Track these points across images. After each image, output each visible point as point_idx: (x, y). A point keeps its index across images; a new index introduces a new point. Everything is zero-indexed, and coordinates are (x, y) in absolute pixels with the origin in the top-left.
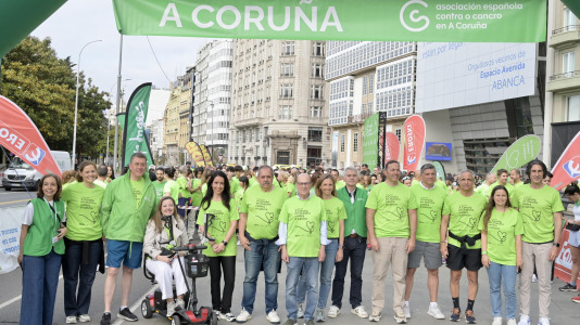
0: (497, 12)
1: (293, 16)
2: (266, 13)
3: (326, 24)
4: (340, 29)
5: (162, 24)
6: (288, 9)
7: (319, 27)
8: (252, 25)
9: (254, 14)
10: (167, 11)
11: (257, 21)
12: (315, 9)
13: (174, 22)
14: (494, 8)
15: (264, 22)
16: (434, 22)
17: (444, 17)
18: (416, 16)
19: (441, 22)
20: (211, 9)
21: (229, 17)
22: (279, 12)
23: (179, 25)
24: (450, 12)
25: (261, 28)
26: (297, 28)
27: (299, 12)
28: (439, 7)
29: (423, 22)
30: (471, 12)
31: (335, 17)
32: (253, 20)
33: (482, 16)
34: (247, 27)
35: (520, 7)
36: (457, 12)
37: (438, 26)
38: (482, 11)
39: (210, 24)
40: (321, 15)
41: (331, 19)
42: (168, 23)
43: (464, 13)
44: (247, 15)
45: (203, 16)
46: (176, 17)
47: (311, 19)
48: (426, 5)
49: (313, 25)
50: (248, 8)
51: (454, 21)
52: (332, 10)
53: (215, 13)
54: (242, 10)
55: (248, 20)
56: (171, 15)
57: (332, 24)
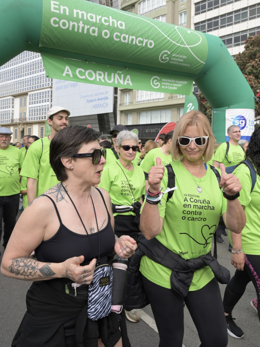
0: (180, 84)
1: (114, 77)
2: (104, 75)
3: (126, 82)
4: (131, 85)
5: (64, 75)
6: (113, 74)
7: (124, 83)
8: (100, 79)
9: (100, 75)
10: (66, 69)
11: (101, 78)
12: (122, 76)
13: (69, 75)
14: (179, 82)
15: (104, 78)
16: (161, 85)
17: (164, 84)
18: (156, 82)
19: (163, 85)
20: (83, 71)
21: (90, 75)
23: (71, 76)
24: (166, 82)
25: (103, 81)
26: (116, 82)
27: (117, 76)
28: (163, 80)
29: (158, 85)
30: (172, 83)
31: (130, 80)
32: (100, 77)
33: (176, 85)
34: (98, 80)
36: (168, 82)
37: (163, 87)
38: (175, 83)
39: (84, 77)
40: (125, 78)
41: (128, 80)
42: (67, 75)
43: (170, 83)
44: (97, 75)
45: (81, 73)
46: (70, 72)
47: (121, 79)
48: (159, 79)
49: (121, 82)
50: (98, 72)
51: (168, 86)
52: (128, 77)
53: (85, 72)
54: (95, 73)
55: (98, 77)
56: (68, 71)
57: (128, 82)
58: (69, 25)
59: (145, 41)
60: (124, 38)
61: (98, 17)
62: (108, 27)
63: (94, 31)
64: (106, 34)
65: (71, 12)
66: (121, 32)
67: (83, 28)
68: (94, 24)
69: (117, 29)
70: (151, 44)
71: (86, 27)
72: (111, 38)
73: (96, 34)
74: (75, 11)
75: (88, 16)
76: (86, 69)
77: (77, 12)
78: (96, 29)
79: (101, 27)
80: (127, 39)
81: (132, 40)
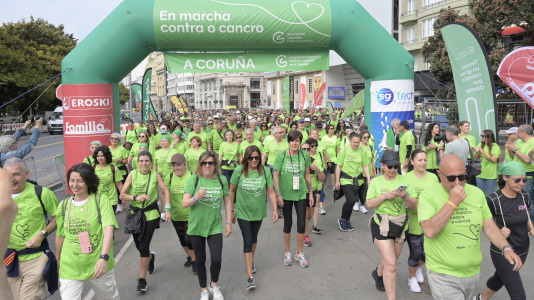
1: (235, 63)
2: (225, 62)
3: (248, 65)
4: (254, 67)
5: (185, 68)
6: (233, 60)
7: (246, 67)
8: (220, 67)
9: (220, 62)
10: (187, 63)
12: (243, 60)
14: (311, 57)
15: (225, 66)
17: (292, 61)
18: (282, 61)
19: (292, 63)
20: (204, 61)
21: (211, 65)
22: (230, 61)
23: (192, 68)
24: (294, 59)
25: (224, 68)
26: (238, 67)
27: (238, 61)
28: (291, 57)
29: (285, 63)
30: (302, 59)
31: (252, 63)
32: (220, 65)
33: (307, 61)
34: (218, 68)
35: (319, 57)
36: (297, 59)
38: (306, 59)
39: (204, 67)
40: (246, 62)
41: (250, 64)
42: (187, 67)
43: (300, 59)
44: (218, 63)
45: (201, 64)
46: (190, 65)
47: (242, 63)
48: (285, 57)
49: (243, 66)
50: (218, 60)
51: (297, 63)
52: (250, 60)
54: (216, 61)
58: (176, 29)
59: (253, 27)
60: (231, 29)
61: (203, 16)
62: (213, 23)
63: (200, 29)
64: (211, 29)
65: (178, 17)
66: (227, 24)
67: (189, 28)
68: (199, 23)
69: (222, 22)
70: (260, 29)
71: (192, 27)
72: (217, 31)
73: (202, 31)
74: (181, 15)
75: (192, 17)
76: (206, 60)
77: (184, 16)
78: (202, 27)
79: (206, 24)
80: (233, 29)
81: (239, 29)
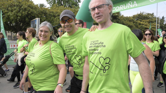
1: (128, 5)
2: (123, 6)
3: (134, 5)
6: (127, 4)
8: (121, 9)
9: (122, 6)
12: (132, 3)
15: (123, 8)
21: (117, 8)
25: (122, 9)
26: (128, 7)
27: (129, 4)
39: (114, 10)
40: (133, 3)
44: (120, 7)
47: (131, 5)
50: (120, 6)
52: (135, 2)
54: (119, 7)
